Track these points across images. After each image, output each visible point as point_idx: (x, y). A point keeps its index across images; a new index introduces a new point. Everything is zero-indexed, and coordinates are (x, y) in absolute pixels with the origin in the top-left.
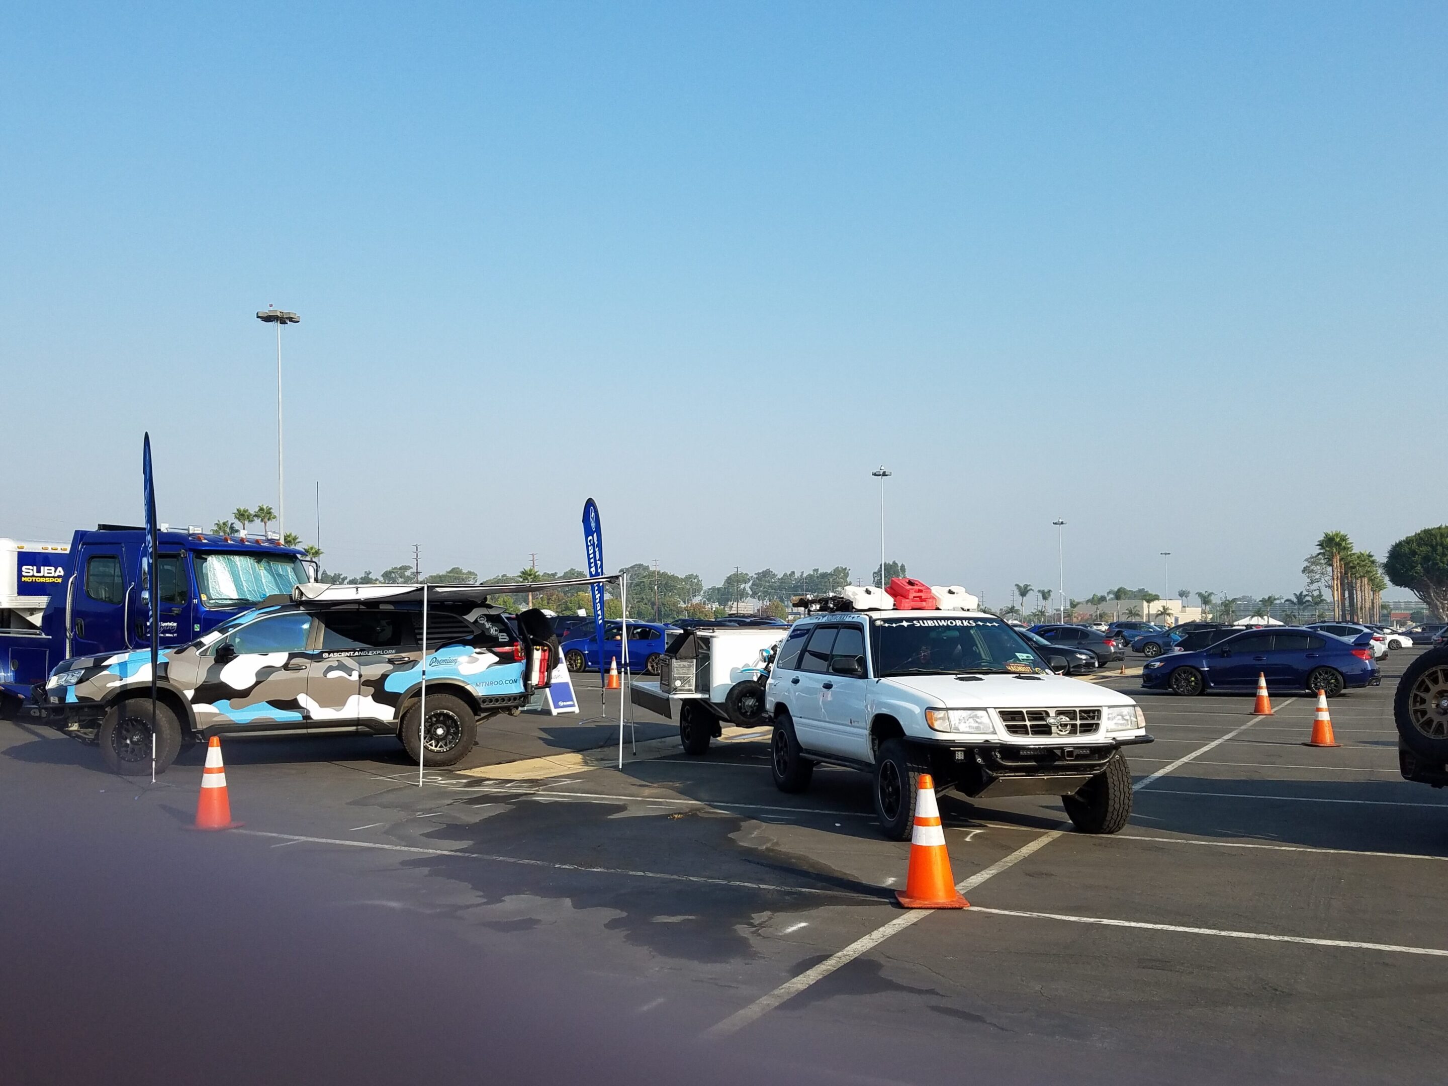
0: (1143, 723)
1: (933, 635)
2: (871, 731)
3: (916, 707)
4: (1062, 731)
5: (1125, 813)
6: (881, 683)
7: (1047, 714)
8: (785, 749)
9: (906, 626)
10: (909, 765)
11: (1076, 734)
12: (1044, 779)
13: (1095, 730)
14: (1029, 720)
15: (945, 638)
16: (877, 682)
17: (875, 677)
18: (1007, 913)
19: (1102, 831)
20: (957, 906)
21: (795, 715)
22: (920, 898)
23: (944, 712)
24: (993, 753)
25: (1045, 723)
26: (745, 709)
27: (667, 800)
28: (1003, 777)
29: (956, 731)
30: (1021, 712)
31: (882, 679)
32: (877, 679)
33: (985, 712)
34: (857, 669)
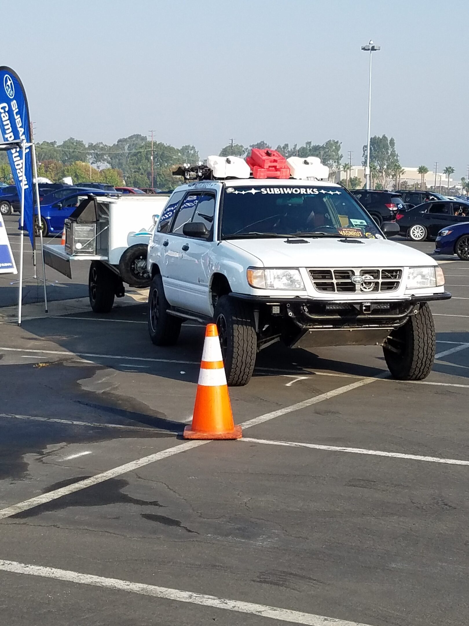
0: (441, 281)
1: (279, 201)
2: (211, 289)
3: (240, 266)
4: (366, 288)
5: (428, 362)
6: (221, 245)
7: (353, 272)
8: (158, 306)
9: (254, 193)
10: (234, 318)
11: (378, 291)
12: (350, 330)
13: (395, 287)
14: (336, 279)
15: (290, 205)
16: (219, 244)
17: (218, 240)
18: (271, 442)
19: (409, 377)
20: (231, 437)
21: (165, 275)
22: (200, 431)
23: (261, 271)
24: (302, 307)
25: (350, 281)
26: (137, 270)
27: (44, 351)
28: (312, 329)
29: (271, 288)
30: (329, 272)
31: (223, 241)
32: (219, 242)
33: (297, 271)
34: (205, 232)
